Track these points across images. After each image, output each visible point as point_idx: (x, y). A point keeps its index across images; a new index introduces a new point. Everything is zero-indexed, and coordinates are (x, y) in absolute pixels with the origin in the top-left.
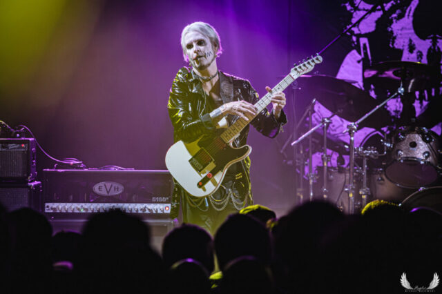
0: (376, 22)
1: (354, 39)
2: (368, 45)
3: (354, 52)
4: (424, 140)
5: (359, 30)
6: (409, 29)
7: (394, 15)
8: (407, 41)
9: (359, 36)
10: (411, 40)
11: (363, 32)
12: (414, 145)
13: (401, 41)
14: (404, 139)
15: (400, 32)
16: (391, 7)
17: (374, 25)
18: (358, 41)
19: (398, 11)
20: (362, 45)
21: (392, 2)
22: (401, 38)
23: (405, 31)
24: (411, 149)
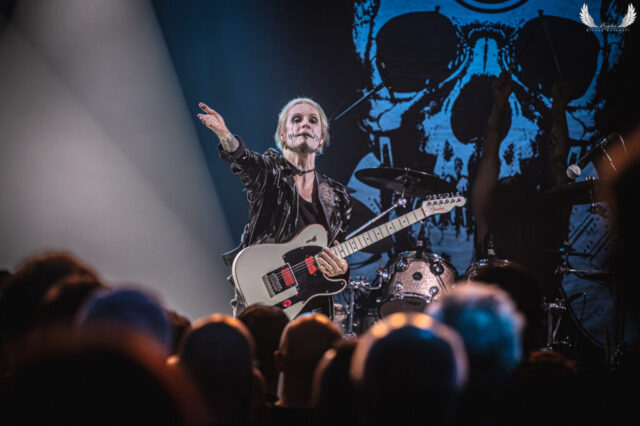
0: (402, 116)
1: (372, 137)
2: (389, 147)
3: (371, 155)
4: (433, 270)
5: (379, 126)
6: (447, 128)
7: (427, 109)
8: (442, 145)
9: (379, 134)
10: (447, 144)
11: (384, 129)
12: (418, 276)
13: (435, 143)
14: (406, 269)
15: (433, 131)
16: (423, 98)
17: (400, 120)
18: (377, 140)
19: (432, 103)
20: (382, 147)
21: (425, 90)
22: (435, 139)
23: (439, 131)
24: (414, 281)
